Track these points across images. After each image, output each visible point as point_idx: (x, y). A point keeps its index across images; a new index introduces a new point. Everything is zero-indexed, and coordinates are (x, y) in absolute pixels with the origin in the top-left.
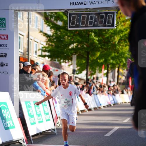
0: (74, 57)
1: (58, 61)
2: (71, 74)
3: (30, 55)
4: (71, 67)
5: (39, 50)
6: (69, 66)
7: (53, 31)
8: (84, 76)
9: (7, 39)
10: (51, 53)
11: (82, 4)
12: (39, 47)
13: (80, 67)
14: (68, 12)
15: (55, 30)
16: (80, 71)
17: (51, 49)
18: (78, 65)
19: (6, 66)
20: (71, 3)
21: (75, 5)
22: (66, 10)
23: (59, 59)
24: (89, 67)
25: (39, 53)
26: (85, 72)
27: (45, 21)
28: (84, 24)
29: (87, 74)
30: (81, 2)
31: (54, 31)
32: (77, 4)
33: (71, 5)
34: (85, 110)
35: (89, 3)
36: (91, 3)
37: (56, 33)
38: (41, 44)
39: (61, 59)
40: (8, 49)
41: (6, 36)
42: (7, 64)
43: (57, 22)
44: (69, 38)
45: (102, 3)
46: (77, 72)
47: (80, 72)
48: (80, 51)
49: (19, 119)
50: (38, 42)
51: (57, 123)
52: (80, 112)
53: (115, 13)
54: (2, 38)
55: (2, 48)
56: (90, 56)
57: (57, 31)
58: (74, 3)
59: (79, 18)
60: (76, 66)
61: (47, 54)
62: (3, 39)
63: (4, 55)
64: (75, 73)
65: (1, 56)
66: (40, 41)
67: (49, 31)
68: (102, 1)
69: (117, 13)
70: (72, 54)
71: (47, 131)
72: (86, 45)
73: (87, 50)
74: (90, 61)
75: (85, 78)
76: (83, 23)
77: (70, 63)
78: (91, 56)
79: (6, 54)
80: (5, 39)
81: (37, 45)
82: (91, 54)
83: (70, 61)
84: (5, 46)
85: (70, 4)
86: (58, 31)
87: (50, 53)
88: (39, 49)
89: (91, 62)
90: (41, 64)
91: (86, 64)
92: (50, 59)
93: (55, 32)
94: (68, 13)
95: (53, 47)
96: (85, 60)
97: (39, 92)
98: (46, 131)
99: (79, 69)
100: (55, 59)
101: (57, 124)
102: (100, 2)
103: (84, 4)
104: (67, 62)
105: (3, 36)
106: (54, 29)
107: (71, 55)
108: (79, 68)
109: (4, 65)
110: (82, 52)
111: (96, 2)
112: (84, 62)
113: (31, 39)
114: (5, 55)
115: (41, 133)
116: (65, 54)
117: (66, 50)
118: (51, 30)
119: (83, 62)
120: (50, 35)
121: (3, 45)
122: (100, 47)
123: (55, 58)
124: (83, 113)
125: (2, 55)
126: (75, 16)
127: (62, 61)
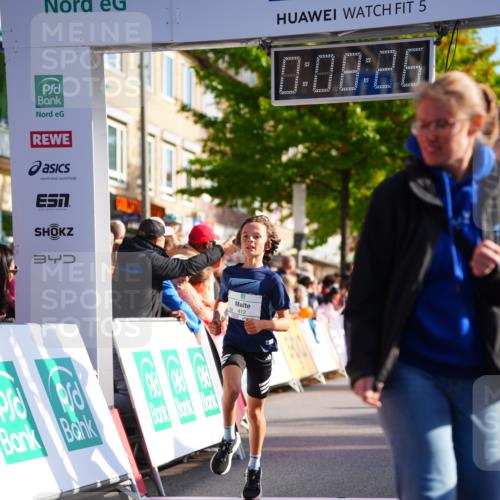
0: (299, 191)
1: (245, 205)
2: (288, 249)
3: (150, 190)
4: (290, 224)
5: (178, 172)
6: (282, 220)
7: (225, 104)
8: (335, 255)
9: (70, 146)
10: (219, 182)
11: (318, 19)
12: (179, 163)
13: (319, 222)
14: (271, 47)
15: (232, 103)
16: (321, 239)
17: (218, 166)
18: (312, 216)
19: (69, 234)
20: (282, 16)
21: (294, 22)
22: (264, 41)
23: (248, 199)
24: (349, 224)
25: (181, 181)
26: (335, 241)
27: (197, 73)
28: (326, 87)
29: (343, 247)
30: (315, 13)
31: (230, 106)
32: (301, 19)
33: (282, 22)
34: (340, 372)
35: (340, 14)
36: (349, 13)
37: (236, 113)
38: (187, 150)
39: (254, 200)
40: (74, 178)
41: (65, 135)
42: (71, 229)
43: (237, 73)
44: (281, 127)
45: (387, 12)
46: (311, 242)
47: (318, 241)
48: (319, 169)
49: (116, 411)
50: (174, 145)
51: (245, 421)
52: (323, 380)
53: (431, 43)
54: (53, 143)
55: (54, 175)
56: (351, 185)
57: (237, 105)
58: (289, 14)
59: (307, 64)
60: (306, 220)
61: (207, 183)
62: (56, 146)
63: (61, 201)
64: (304, 244)
65: (52, 203)
66: (183, 140)
67: (211, 105)
68: (387, 7)
69: (438, 43)
70: (292, 181)
71: (210, 447)
72: (338, 149)
73: (340, 167)
74: (351, 202)
75: (337, 260)
76: (322, 83)
77: (286, 212)
78: (355, 186)
79: (67, 196)
80: (62, 145)
81: (171, 152)
82: (356, 178)
83: (284, 204)
84: (63, 169)
85: (279, 19)
86: (242, 106)
87: (216, 180)
88: (179, 169)
89: (356, 205)
90: (188, 216)
91: (339, 212)
92: (217, 201)
93: (230, 109)
94: (273, 51)
95: (226, 158)
96: (335, 199)
97: (179, 318)
98: (209, 450)
99: (316, 232)
100: (234, 201)
101: (243, 423)
102: (379, 10)
103: (325, 19)
104: (276, 209)
105: (56, 135)
106: (228, 99)
107: (287, 184)
108: (315, 226)
109: (62, 232)
110: (323, 173)
111: (365, 11)
112: (332, 205)
113: (153, 136)
114: (64, 198)
115: (191, 457)
116: (268, 183)
117: (269, 166)
118: (218, 103)
119: (327, 204)
120: (216, 118)
121: (55, 167)
122: (387, 155)
123: (234, 197)
124: (332, 383)
125: (55, 201)
126: (296, 61)
127: (257, 204)
